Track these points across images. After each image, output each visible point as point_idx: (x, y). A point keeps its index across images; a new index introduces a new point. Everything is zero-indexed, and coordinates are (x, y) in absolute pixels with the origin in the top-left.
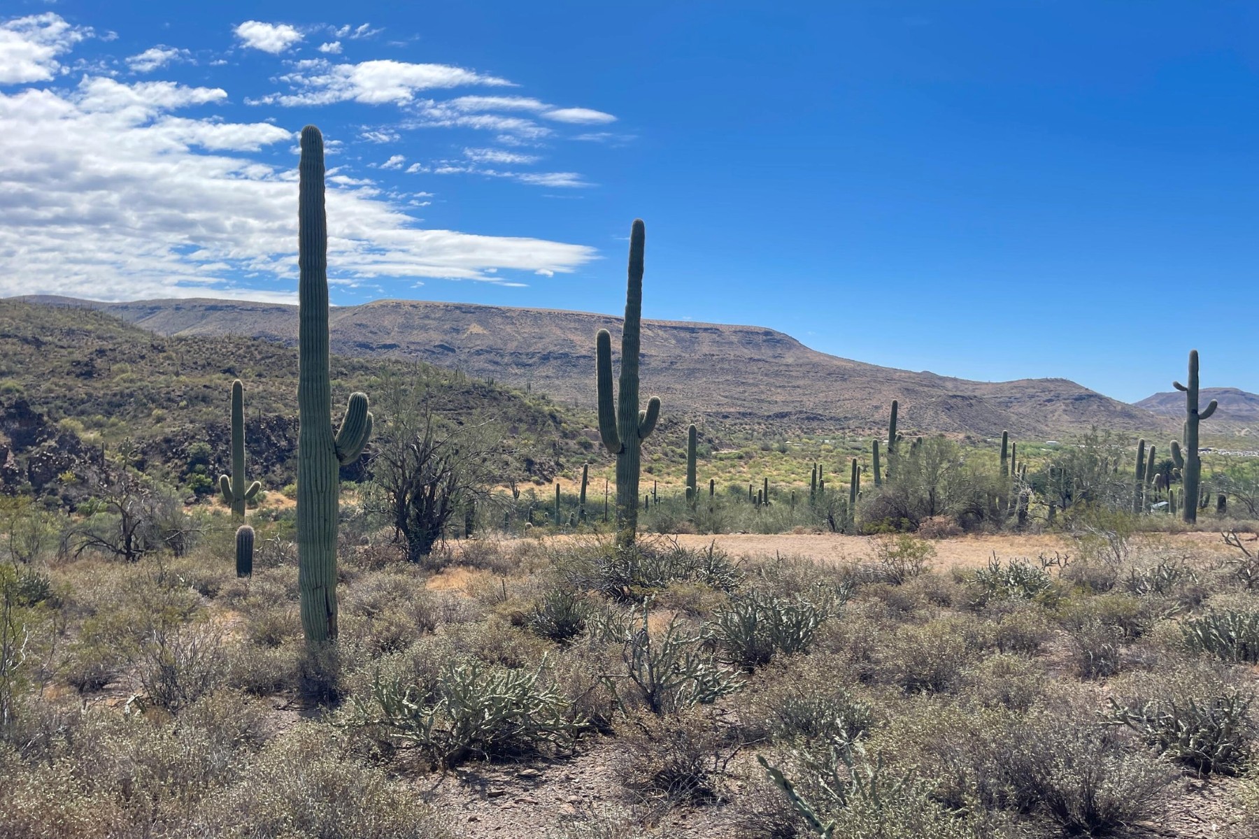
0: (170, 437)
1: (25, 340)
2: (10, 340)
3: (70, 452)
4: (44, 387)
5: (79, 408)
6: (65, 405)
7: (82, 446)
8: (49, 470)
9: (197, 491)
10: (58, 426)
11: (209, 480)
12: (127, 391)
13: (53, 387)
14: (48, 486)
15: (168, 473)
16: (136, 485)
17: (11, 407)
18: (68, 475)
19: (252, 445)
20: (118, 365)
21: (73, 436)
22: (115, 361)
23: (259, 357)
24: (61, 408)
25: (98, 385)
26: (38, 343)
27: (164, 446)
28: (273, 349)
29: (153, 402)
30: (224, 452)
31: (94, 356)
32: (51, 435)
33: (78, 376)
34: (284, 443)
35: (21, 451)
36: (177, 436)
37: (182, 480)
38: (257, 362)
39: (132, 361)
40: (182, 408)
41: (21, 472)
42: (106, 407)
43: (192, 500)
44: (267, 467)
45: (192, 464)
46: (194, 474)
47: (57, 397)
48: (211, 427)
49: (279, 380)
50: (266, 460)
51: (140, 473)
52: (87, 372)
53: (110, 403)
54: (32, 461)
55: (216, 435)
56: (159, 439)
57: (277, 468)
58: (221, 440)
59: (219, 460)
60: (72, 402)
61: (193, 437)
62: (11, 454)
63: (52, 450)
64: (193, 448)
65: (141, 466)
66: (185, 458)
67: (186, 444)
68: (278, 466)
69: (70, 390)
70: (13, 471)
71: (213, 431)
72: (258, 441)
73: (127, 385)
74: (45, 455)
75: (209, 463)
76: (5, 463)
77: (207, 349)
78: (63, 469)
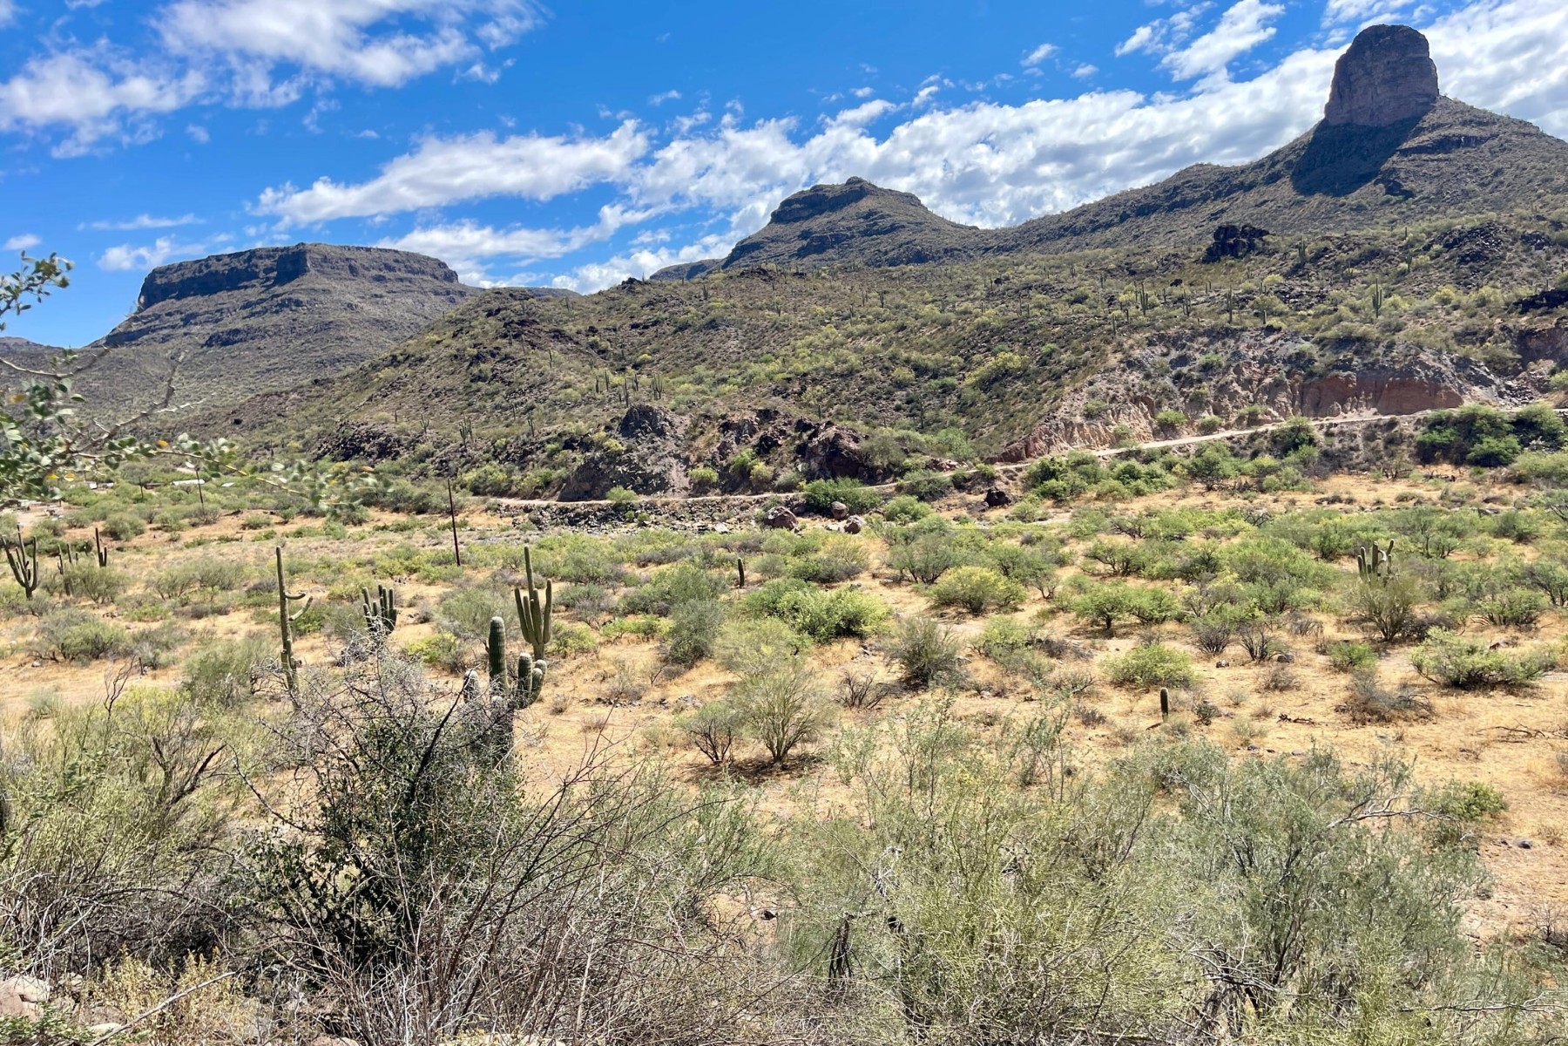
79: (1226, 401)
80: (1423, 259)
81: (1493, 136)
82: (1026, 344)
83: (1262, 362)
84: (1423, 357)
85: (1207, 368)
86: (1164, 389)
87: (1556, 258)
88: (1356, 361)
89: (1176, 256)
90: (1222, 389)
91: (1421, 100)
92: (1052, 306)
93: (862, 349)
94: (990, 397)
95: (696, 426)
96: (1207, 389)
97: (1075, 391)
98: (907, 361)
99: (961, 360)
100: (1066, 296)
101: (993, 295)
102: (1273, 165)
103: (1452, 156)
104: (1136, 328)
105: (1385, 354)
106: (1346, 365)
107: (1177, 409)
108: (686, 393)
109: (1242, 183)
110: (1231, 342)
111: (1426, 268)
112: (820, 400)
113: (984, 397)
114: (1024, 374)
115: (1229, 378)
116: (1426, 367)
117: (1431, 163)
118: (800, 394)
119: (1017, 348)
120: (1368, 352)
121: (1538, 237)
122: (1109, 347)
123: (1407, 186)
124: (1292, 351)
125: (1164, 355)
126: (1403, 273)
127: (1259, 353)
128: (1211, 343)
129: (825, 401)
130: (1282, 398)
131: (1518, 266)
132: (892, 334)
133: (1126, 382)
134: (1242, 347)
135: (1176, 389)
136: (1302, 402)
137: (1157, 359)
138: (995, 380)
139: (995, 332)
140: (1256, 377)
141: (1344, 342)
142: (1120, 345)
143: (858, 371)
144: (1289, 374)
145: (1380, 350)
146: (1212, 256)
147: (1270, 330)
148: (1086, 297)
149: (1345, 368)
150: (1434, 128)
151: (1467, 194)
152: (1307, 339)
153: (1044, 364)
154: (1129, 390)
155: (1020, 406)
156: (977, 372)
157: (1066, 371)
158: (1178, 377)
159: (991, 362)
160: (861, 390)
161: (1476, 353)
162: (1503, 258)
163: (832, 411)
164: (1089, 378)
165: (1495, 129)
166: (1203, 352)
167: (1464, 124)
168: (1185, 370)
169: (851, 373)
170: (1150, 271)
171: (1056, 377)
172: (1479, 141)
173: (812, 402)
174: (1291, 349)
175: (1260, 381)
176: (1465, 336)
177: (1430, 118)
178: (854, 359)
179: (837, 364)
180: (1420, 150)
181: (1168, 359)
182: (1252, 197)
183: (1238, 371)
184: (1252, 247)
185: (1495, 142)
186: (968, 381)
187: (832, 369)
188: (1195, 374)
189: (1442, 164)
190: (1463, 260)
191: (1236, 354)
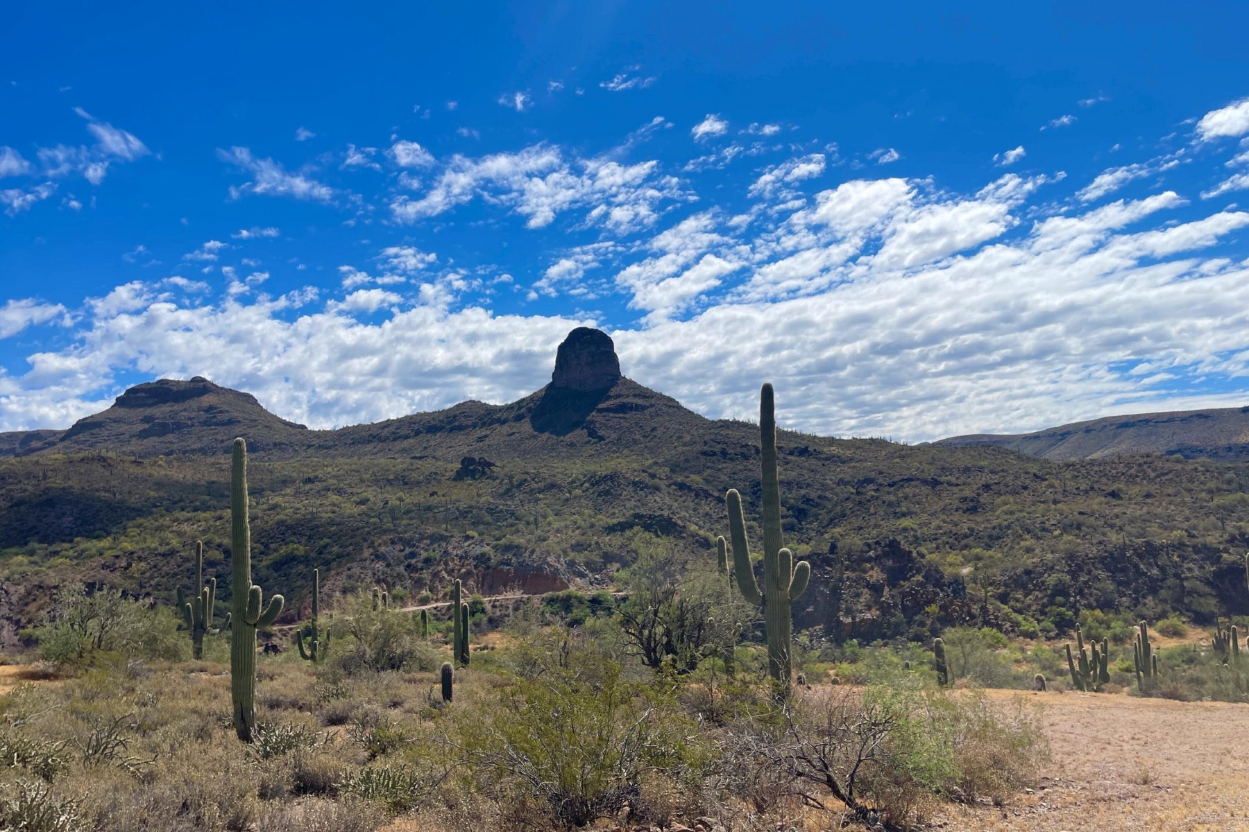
0: (1030, 568)
1: (925, 482)
2: (913, 483)
3: (935, 586)
4: (934, 525)
5: (963, 542)
6: (950, 540)
7: (946, 580)
8: (918, 604)
9: (1057, 624)
10: (924, 561)
11: (1070, 613)
12: (1006, 523)
13: (942, 524)
14: (916, 618)
15: (1029, 606)
16: (996, 618)
17: (886, 546)
18: (933, 608)
19: (1118, 575)
20: (1003, 498)
21: (937, 571)
22: (999, 494)
23: (1153, 475)
24: (947, 543)
25: (979, 519)
26: (935, 483)
27: (1025, 578)
28: (1169, 464)
29: (1029, 532)
30: (1086, 583)
31: (981, 491)
32: (919, 571)
33: (964, 512)
34: (1155, 571)
35: (894, 586)
36: (1036, 567)
37: (1043, 613)
38: (1151, 481)
39: (1015, 493)
40: (1055, 537)
41: (896, 605)
42: (986, 540)
43: (1052, 634)
44: (1137, 599)
45: (1053, 596)
46: (1054, 607)
47: (945, 533)
48: (1071, 556)
49: (1168, 499)
50: (1135, 591)
51: (1002, 606)
52: (973, 507)
53: (990, 537)
54: (904, 595)
55: (1077, 564)
56: (1019, 571)
57: (1150, 600)
58: (1082, 570)
59: (1081, 592)
60: (957, 537)
61: (1052, 568)
62: (886, 589)
63: (919, 584)
64: (1051, 579)
65: (1004, 598)
66: (1045, 590)
67: (1046, 575)
68: (1150, 598)
69: (956, 525)
70: (889, 604)
71: (1073, 561)
72: (1124, 570)
73: (1005, 517)
74: (914, 589)
75: (1070, 595)
76: (882, 596)
77: (1096, 473)
78: (928, 603)
79: (437, 583)
80: (578, 492)
81: (652, 406)
82: (310, 537)
83: (461, 558)
84: (549, 559)
85: (427, 561)
86: (398, 574)
87: (650, 497)
88: (514, 560)
89: (436, 474)
90: (436, 575)
91: (609, 378)
92: (343, 505)
93: (185, 532)
94: (280, 576)
95: (29, 594)
96: (426, 575)
97: (338, 574)
98: (219, 546)
99: (262, 547)
100: (355, 498)
101: (300, 493)
102: (520, 408)
103: (627, 416)
104: (385, 532)
105: (530, 557)
106: (508, 563)
107: (405, 588)
108: (20, 565)
109: (499, 418)
110: (444, 544)
111: (581, 497)
112: (144, 573)
113: (276, 575)
114: (306, 560)
115: (440, 568)
116: (550, 566)
117: (616, 419)
118: (126, 568)
119: (303, 540)
120: (521, 555)
121: (641, 483)
122: (366, 544)
123: (601, 433)
124: (478, 552)
125: (401, 551)
126: (567, 500)
127: (460, 552)
128: (432, 543)
129: (148, 574)
130: (471, 582)
131: (629, 500)
132: (211, 522)
133: (374, 568)
134: (450, 548)
135: (406, 574)
136: (483, 585)
137: (396, 553)
138: (286, 563)
139: (289, 527)
140: (457, 567)
141: (508, 548)
142: (373, 543)
143: (178, 552)
144: (476, 567)
145: (527, 554)
146: (459, 476)
147: (468, 538)
148: (368, 500)
149: (508, 564)
150: (618, 396)
151: (635, 442)
152: (488, 545)
153: (321, 553)
154: (374, 574)
155: (299, 583)
156: (270, 557)
157: (334, 560)
158: (409, 566)
159: (283, 550)
160: (179, 566)
161: (580, 558)
162: (621, 495)
163: (152, 582)
164: (349, 565)
165: (653, 401)
166: (426, 550)
167: (635, 396)
168: (413, 561)
169: (172, 553)
170: (418, 483)
171: (327, 563)
172: (644, 408)
173: (136, 575)
174: (478, 550)
175: (459, 570)
176: (578, 547)
177: (614, 391)
178: (175, 542)
179: (161, 545)
180: (608, 410)
181: (404, 554)
182: (505, 429)
183: (446, 564)
184: (484, 473)
185: (653, 410)
186: (265, 563)
187: (156, 549)
188: (420, 565)
189: (622, 421)
190: (599, 495)
191: (446, 552)
